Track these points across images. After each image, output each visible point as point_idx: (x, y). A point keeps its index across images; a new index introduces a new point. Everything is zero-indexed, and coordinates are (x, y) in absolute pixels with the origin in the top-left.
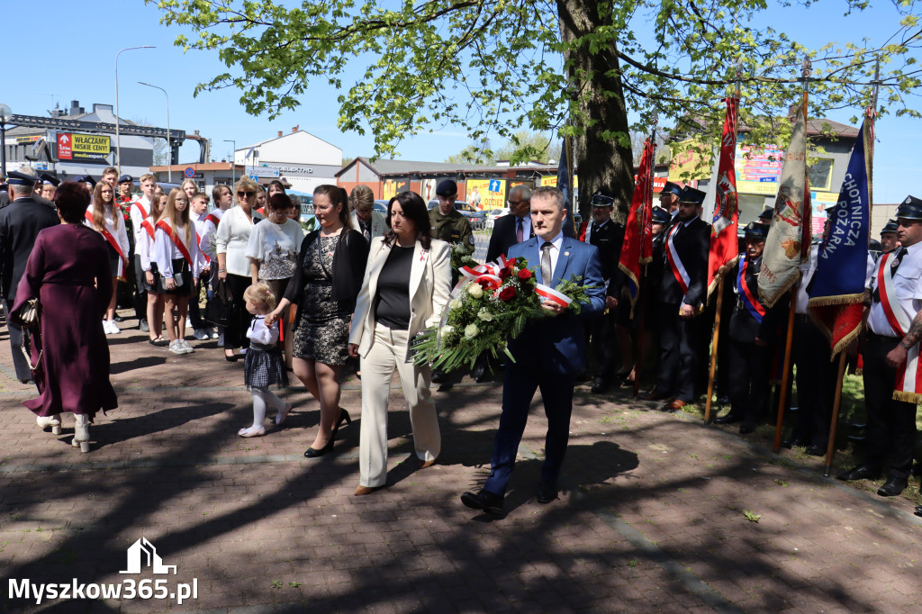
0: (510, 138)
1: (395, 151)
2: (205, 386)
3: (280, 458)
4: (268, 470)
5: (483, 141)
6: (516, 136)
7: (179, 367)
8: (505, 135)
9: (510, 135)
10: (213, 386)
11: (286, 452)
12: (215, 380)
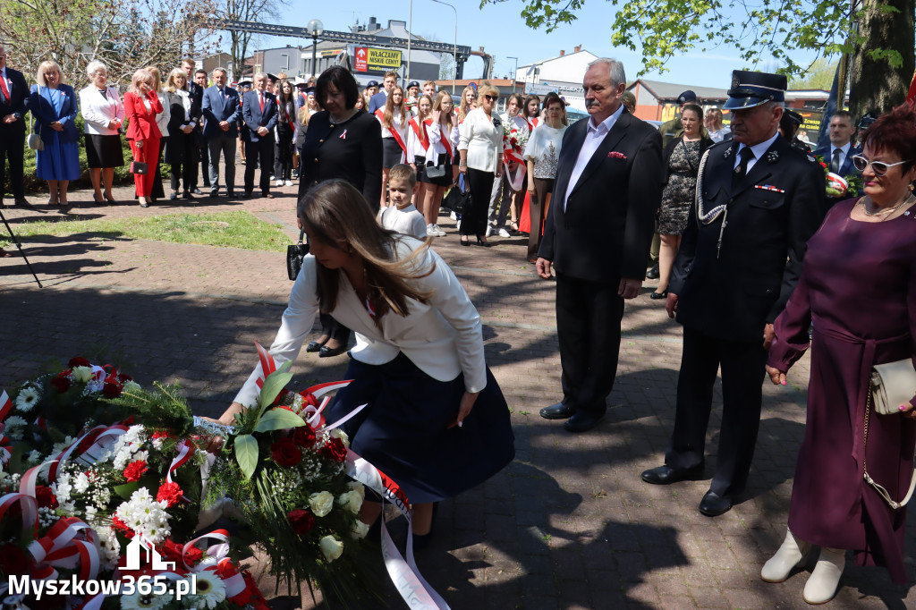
0: (784, 59)
1: (664, 67)
2: (471, 267)
3: (527, 326)
4: (515, 333)
5: (754, 61)
6: (790, 58)
7: (449, 250)
8: (778, 57)
9: (784, 56)
10: (477, 267)
11: (533, 322)
12: (480, 263)
